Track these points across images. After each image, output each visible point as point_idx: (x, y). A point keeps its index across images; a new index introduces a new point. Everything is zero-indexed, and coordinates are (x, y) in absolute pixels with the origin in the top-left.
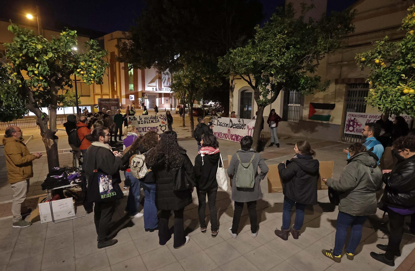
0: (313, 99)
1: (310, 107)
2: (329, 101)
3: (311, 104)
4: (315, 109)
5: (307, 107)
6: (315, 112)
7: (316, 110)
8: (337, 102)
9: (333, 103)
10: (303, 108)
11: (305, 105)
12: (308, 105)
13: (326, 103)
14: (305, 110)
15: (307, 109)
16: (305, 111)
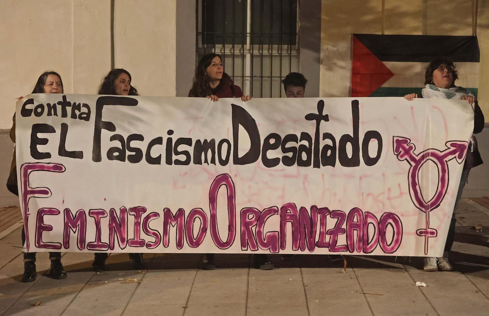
0: (368, 17)
1: (356, 56)
2: (448, 26)
3: (358, 38)
4: (385, 63)
5: (341, 56)
6: (390, 74)
7: (390, 65)
8: (482, 26)
9: (467, 32)
10: (319, 61)
11: (327, 47)
12: (345, 46)
13: (432, 32)
14: (330, 69)
15: (341, 63)
16: (328, 73)
